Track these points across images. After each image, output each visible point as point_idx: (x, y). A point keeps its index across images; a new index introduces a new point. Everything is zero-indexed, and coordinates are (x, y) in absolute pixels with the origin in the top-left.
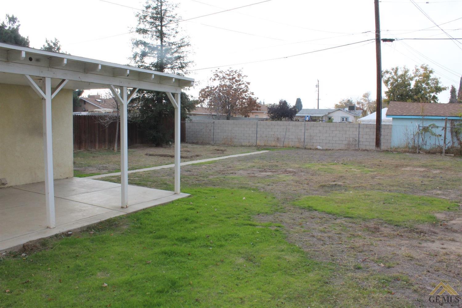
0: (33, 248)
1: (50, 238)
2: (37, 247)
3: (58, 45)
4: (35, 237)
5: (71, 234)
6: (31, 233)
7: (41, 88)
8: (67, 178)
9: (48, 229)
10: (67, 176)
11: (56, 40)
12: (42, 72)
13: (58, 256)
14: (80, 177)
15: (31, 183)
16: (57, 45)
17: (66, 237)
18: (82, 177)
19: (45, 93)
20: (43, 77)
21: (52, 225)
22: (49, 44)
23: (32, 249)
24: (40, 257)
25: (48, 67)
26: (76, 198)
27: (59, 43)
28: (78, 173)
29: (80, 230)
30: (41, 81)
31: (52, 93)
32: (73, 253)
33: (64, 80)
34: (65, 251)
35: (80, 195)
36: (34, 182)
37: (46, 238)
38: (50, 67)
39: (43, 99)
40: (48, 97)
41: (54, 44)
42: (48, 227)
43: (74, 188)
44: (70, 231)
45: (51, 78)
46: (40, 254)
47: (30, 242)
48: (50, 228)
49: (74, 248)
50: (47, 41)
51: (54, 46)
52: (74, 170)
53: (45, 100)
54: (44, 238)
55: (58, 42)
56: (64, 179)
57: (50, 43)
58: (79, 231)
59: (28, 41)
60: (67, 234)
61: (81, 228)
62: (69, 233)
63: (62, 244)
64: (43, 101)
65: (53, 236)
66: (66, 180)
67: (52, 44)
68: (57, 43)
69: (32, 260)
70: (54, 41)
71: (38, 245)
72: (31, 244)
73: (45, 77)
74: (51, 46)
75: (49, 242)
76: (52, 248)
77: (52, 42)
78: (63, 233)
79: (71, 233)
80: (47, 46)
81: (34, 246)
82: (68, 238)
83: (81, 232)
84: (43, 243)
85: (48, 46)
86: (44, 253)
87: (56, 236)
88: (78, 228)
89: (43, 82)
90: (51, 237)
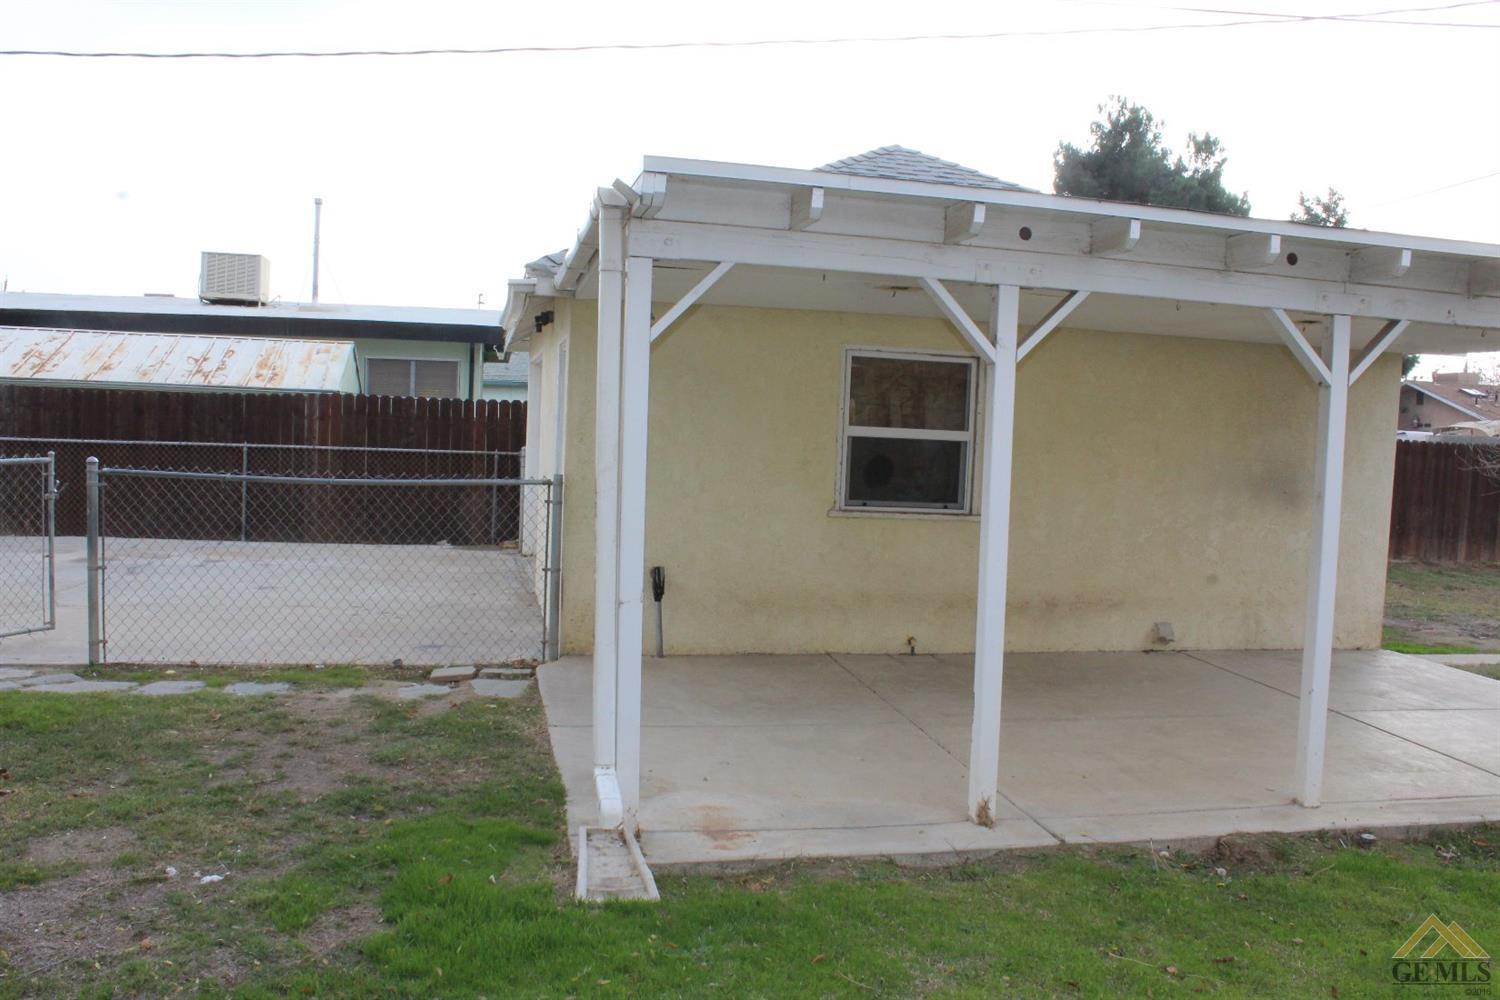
0: (1246, 856)
1: (1302, 837)
2: (1258, 857)
3: (1340, 211)
4: (1255, 825)
5: (1370, 843)
6: (1242, 808)
7: (1318, 350)
8: (1358, 649)
9: (1296, 806)
10: (1358, 644)
11: (1334, 194)
12: (1324, 297)
13: (1329, 905)
14: (1398, 651)
15: (1243, 647)
16: (1334, 210)
17: (1354, 849)
18: (1408, 653)
19: (1329, 365)
20: (1326, 315)
21: (1311, 797)
22: (1308, 210)
23: (1242, 860)
24: (1269, 891)
25: (1345, 282)
26: (1386, 720)
27: (1341, 203)
28: (1398, 639)
29: (1402, 837)
30: (1316, 324)
31: (1353, 364)
32: (1379, 908)
33: (1393, 323)
34: (1351, 894)
35: (1404, 712)
36: (1249, 647)
37: (1289, 834)
38: (1350, 282)
39: (1323, 385)
40: (1339, 378)
41: (1327, 209)
42: (1294, 802)
43: (1384, 686)
44: (1367, 830)
45: (1353, 317)
46: (1269, 881)
47: (1240, 835)
48: (1301, 805)
49: (1384, 894)
50: (1302, 202)
51: (1324, 216)
52: (1384, 627)
53: (1328, 387)
54: (1281, 834)
55: (1340, 199)
56: (1346, 650)
57: (1312, 206)
58: (1400, 837)
59: (1245, 206)
60: (1357, 840)
61: (1408, 829)
62: (1365, 836)
63: (1344, 868)
64: (1322, 391)
65: (1310, 832)
66: (1358, 655)
67: (1318, 210)
68: (1335, 203)
69: (1243, 896)
70: (1325, 199)
71: (1262, 850)
72: (1239, 841)
73: (1332, 316)
74: (1317, 216)
75: (1297, 851)
76: (1307, 874)
77: (1319, 202)
78: (1344, 832)
79: (1372, 837)
80: (1302, 215)
81: (1251, 853)
82: (1362, 851)
83: (1406, 842)
84: (1280, 850)
85: (1306, 217)
86: (1282, 882)
87: (1322, 835)
88: (1398, 828)
89: (1327, 328)
90: (1304, 837)
